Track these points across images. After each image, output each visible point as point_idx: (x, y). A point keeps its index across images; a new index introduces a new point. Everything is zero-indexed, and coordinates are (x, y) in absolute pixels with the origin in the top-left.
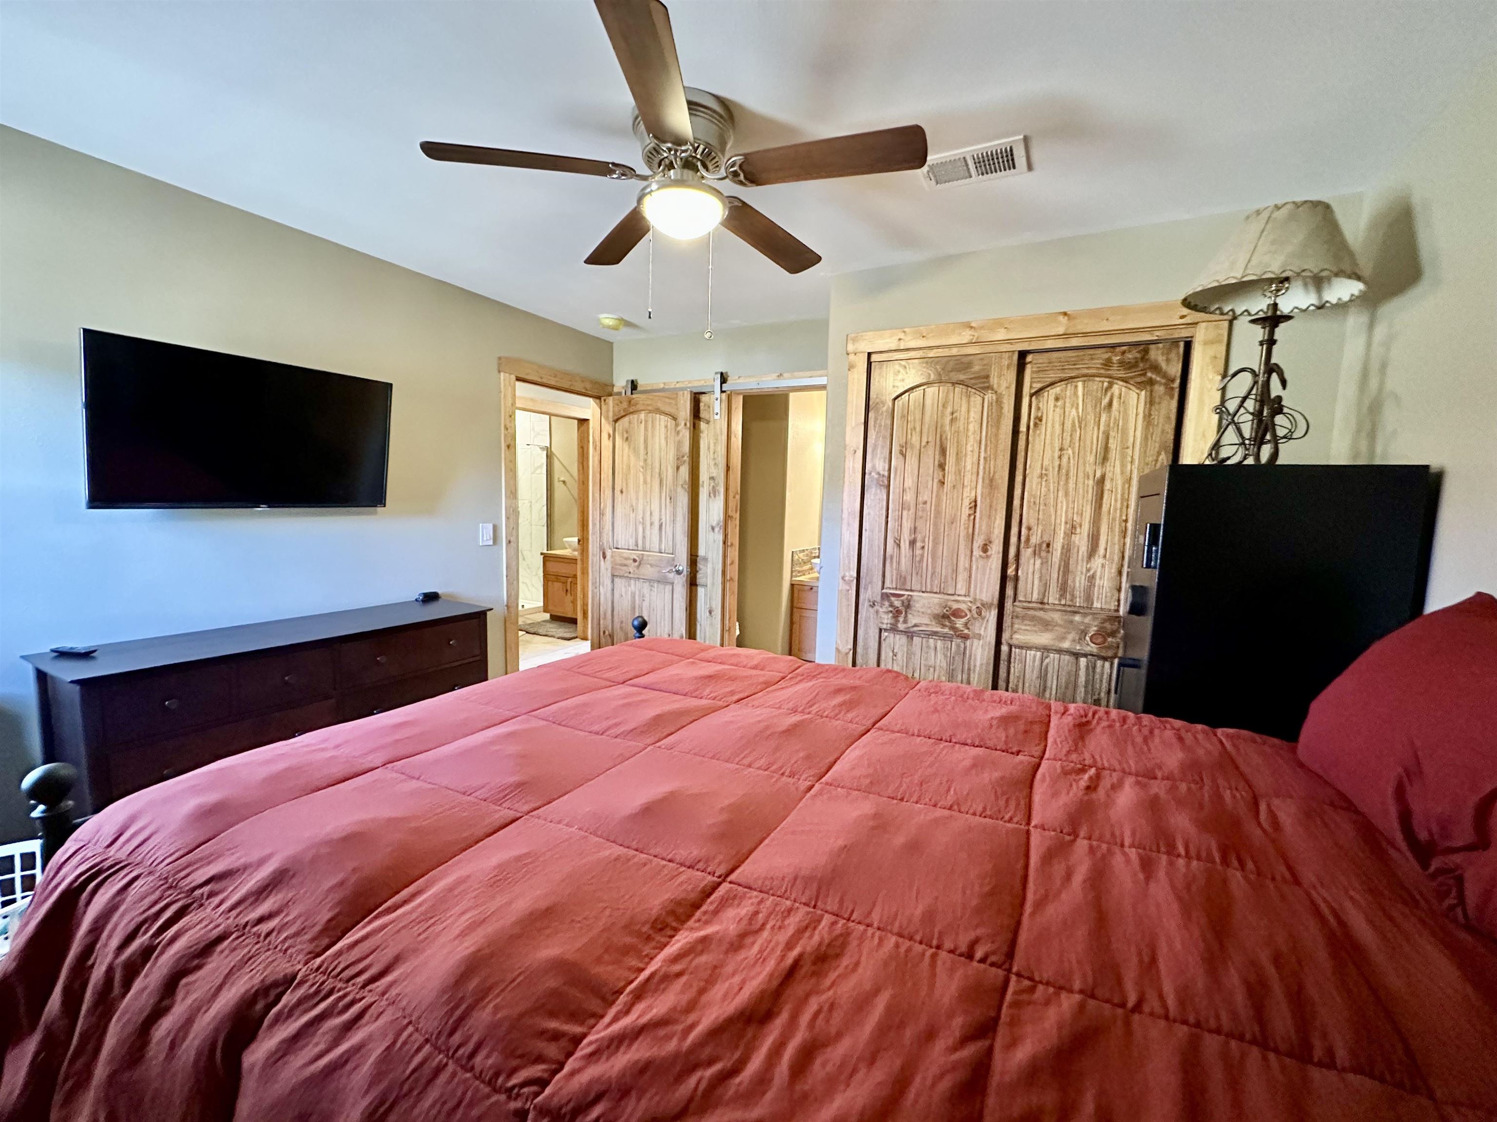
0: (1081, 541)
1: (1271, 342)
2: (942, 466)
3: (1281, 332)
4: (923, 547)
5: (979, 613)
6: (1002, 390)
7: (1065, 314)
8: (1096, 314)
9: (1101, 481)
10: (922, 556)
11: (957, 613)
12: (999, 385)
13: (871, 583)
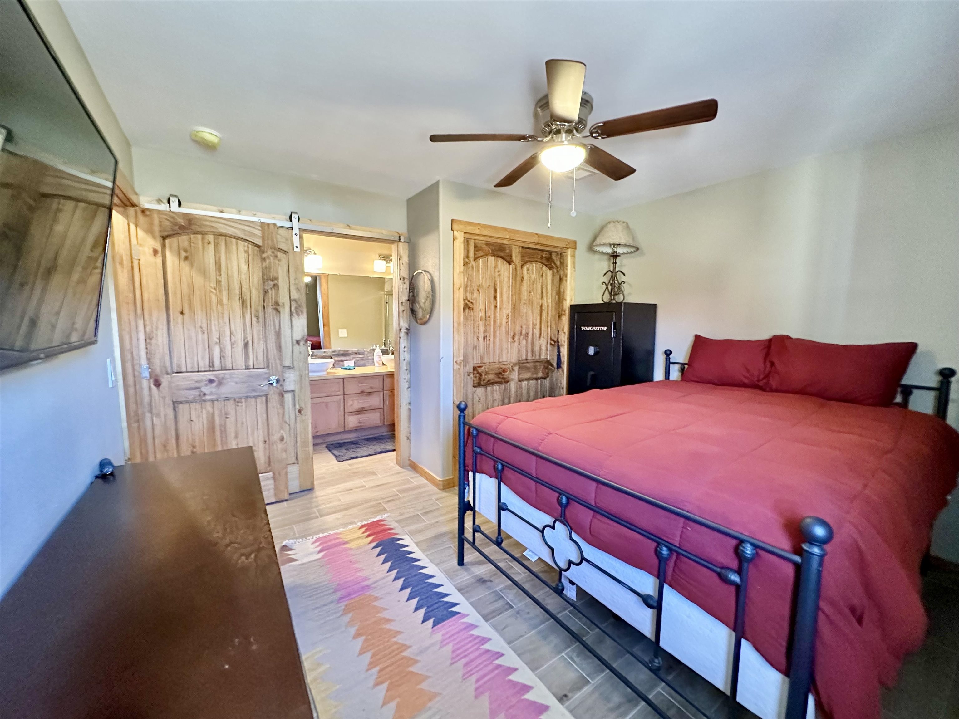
0: (537, 332)
1: (615, 263)
2: (495, 298)
3: (618, 260)
4: (489, 340)
5: (512, 369)
6: (517, 263)
7: (537, 234)
8: (545, 237)
9: (541, 306)
10: (489, 344)
11: (504, 371)
12: (516, 261)
13: (468, 362)
